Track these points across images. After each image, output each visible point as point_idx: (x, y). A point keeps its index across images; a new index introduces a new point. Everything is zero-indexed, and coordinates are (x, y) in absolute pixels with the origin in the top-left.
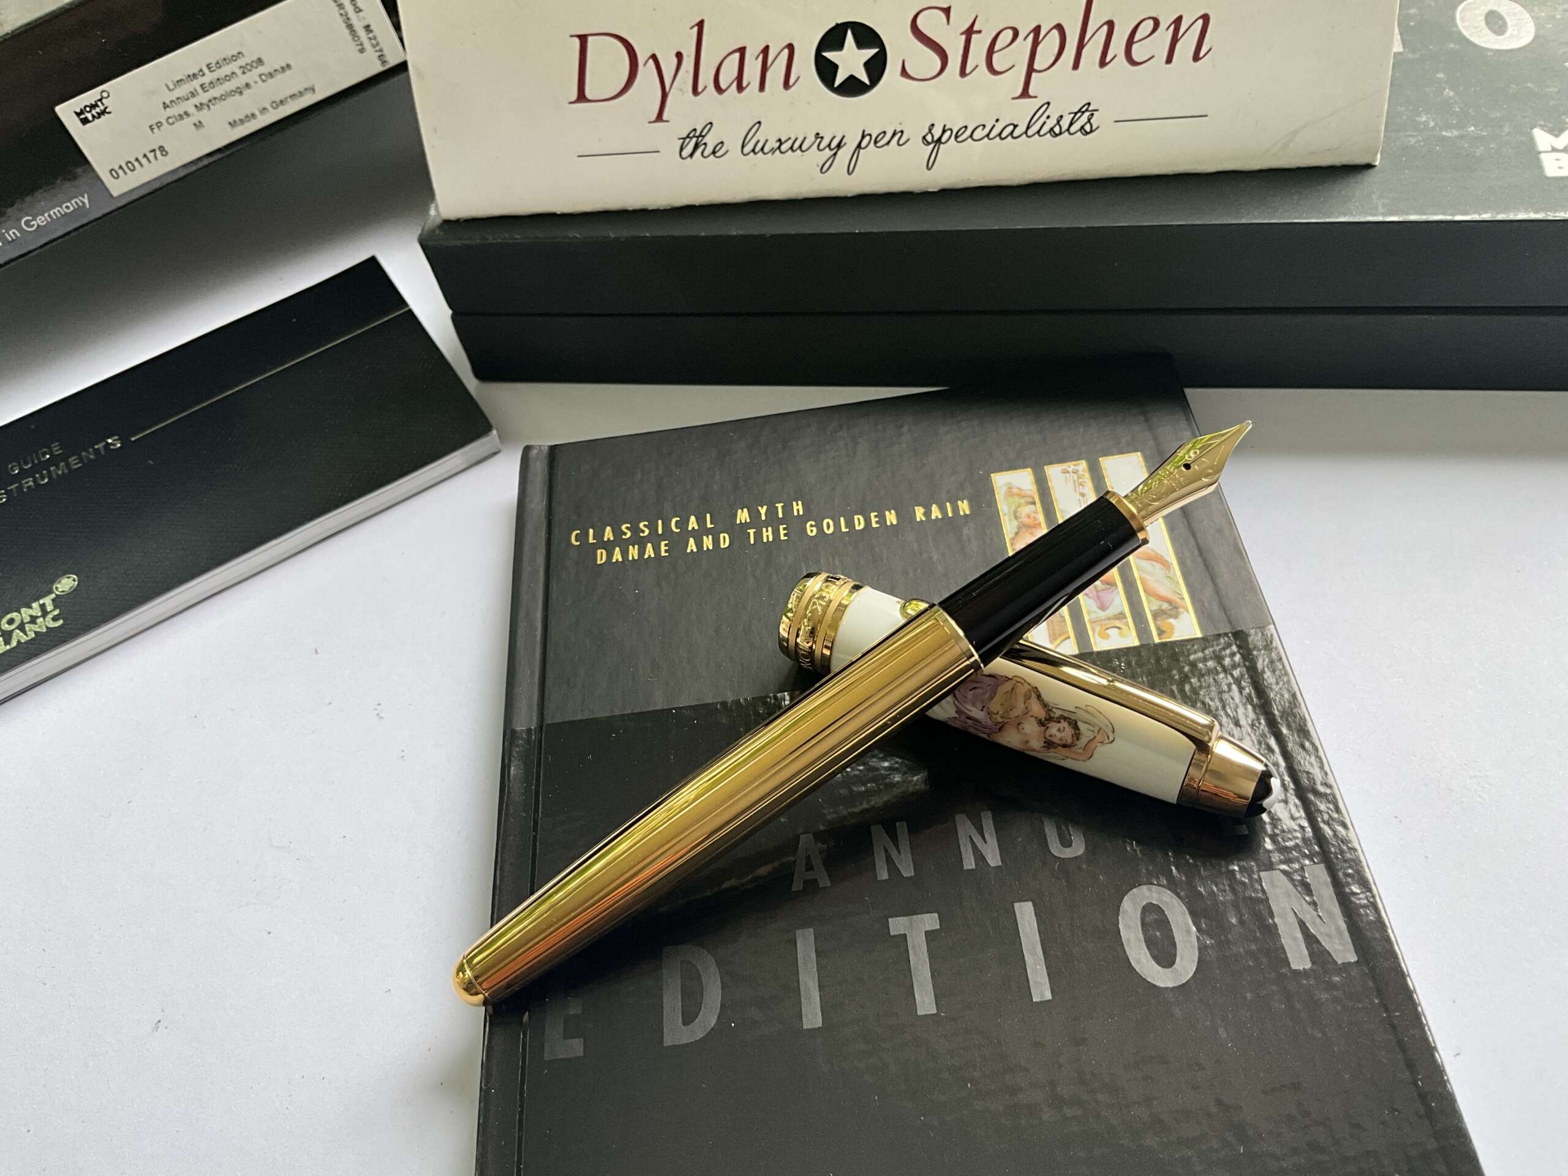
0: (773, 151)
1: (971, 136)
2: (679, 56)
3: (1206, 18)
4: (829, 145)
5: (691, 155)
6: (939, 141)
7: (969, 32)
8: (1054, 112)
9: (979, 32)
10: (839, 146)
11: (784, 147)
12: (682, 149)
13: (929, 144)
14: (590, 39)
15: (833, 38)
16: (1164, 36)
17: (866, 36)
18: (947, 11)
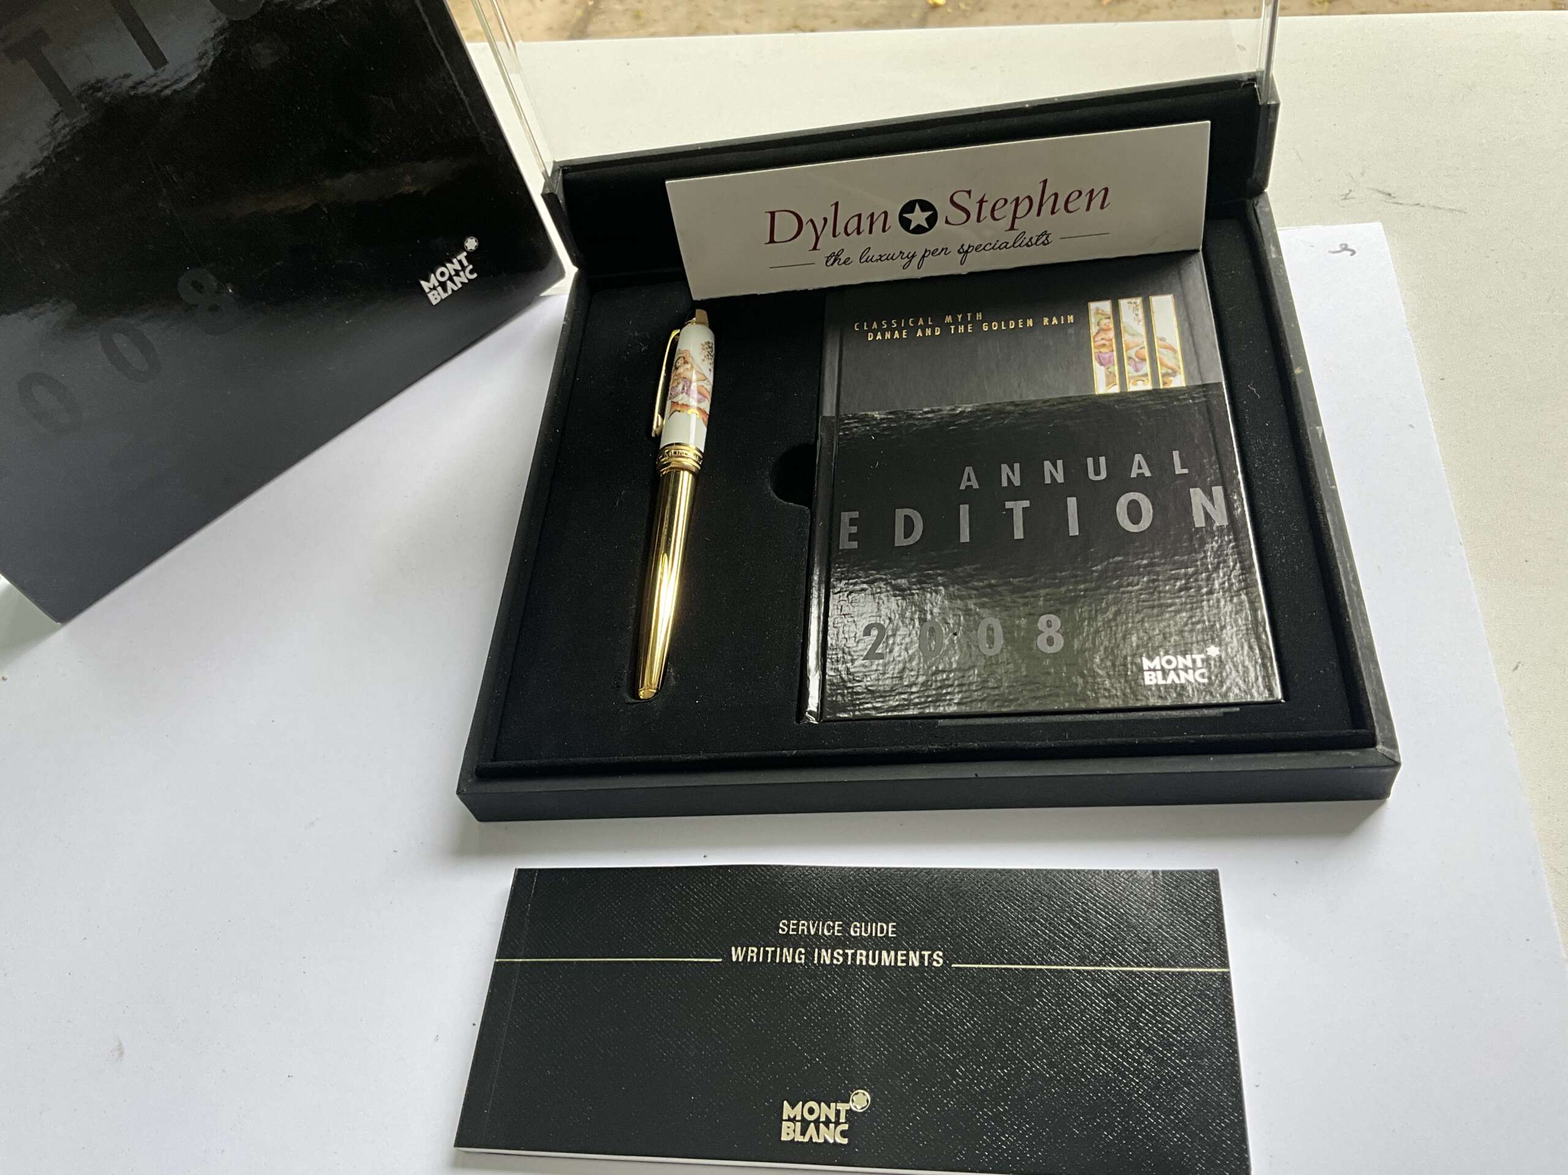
0: (877, 260)
1: (984, 249)
2: (825, 220)
3: (1106, 190)
4: (907, 257)
5: (832, 264)
6: (967, 252)
7: (981, 202)
8: (1028, 236)
9: (986, 201)
10: (913, 256)
11: (882, 259)
12: (827, 262)
13: (961, 253)
14: (776, 214)
15: (909, 207)
16: (1085, 199)
17: (926, 206)
18: (969, 192)
